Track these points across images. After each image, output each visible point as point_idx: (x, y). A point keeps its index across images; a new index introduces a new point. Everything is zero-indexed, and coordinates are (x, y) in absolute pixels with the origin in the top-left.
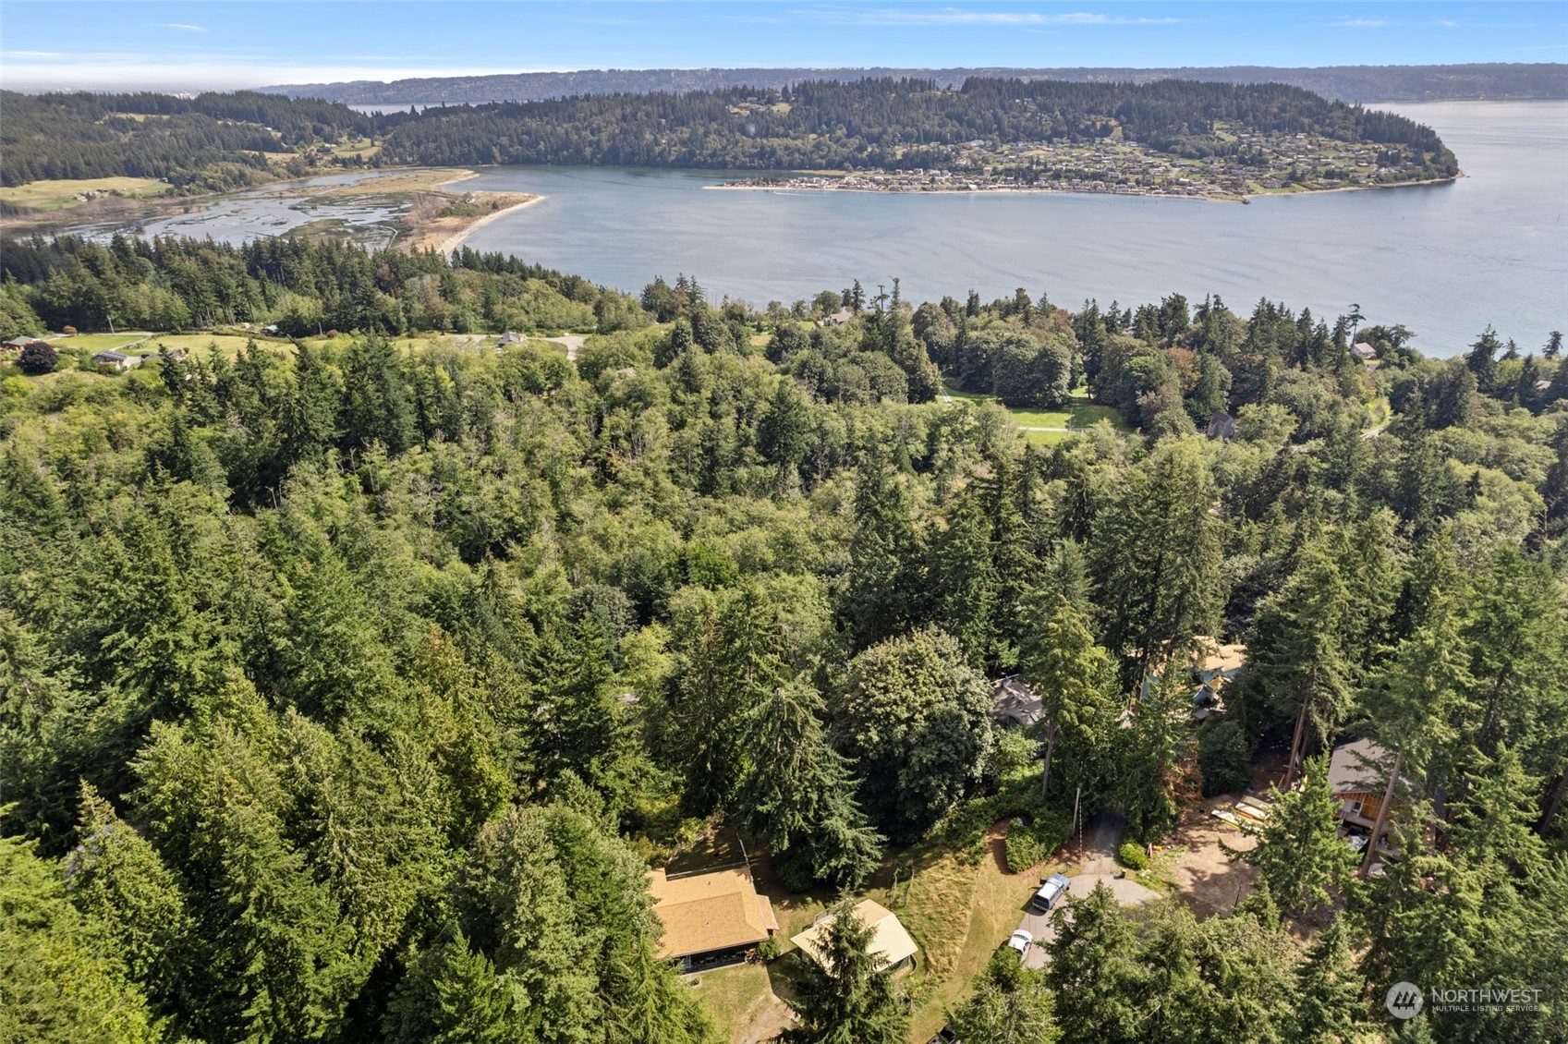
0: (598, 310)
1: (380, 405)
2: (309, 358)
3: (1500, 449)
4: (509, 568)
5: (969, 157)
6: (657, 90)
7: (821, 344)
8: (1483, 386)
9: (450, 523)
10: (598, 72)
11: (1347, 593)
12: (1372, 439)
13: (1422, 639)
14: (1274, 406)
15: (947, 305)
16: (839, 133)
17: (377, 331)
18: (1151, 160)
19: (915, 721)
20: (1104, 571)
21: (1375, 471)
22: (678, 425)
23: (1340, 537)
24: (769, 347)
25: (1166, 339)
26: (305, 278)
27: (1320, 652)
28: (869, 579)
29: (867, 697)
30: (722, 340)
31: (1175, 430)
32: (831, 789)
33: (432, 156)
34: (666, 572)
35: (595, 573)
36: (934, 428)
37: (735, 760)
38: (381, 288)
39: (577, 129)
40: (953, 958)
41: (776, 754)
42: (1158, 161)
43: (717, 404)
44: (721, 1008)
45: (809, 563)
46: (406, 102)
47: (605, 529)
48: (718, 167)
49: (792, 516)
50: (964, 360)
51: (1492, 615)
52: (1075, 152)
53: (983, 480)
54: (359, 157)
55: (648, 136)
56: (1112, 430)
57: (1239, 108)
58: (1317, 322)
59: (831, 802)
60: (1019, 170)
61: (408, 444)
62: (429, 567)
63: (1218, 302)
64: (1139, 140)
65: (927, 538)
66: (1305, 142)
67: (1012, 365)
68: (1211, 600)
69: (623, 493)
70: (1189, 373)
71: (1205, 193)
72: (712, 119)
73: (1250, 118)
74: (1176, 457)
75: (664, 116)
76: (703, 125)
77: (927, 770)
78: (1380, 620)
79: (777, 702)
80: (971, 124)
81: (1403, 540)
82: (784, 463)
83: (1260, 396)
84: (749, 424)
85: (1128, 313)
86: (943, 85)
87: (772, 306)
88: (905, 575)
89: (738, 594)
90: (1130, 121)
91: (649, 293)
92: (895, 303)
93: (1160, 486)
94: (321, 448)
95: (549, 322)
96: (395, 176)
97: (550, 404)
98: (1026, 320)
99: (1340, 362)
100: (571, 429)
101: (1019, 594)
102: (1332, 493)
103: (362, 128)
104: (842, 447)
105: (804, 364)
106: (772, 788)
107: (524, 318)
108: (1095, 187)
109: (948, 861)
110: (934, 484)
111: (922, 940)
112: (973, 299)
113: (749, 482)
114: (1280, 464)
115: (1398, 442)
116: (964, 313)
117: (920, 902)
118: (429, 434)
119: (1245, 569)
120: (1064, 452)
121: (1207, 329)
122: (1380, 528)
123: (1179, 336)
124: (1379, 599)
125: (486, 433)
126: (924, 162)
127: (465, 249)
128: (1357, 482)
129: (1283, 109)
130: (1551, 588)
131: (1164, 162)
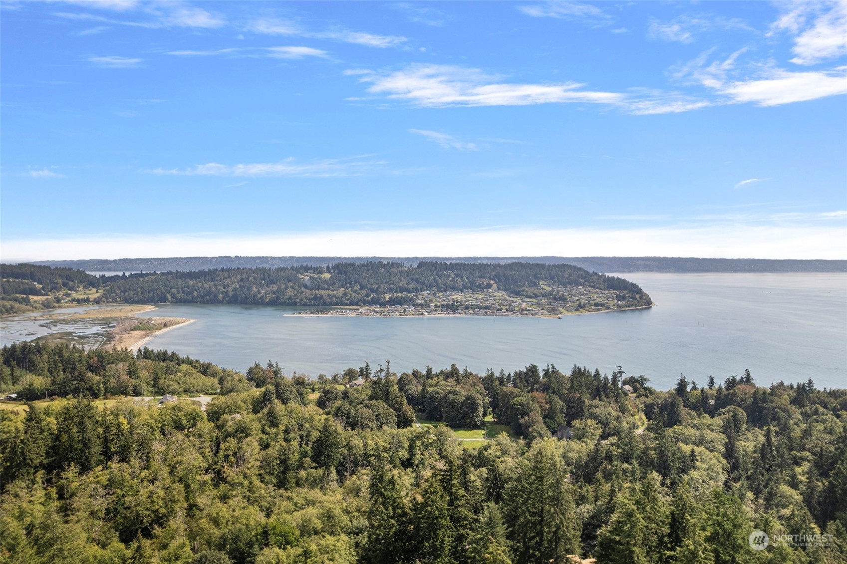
0: (221, 381)
1: (79, 441)
2: (36, 414)
3: (700, 436)
4: (152, 544)
5: (423, 299)
6: (261, 266)
7: (348, 397)
8: (686, 404)
9: (115, 516)
10: (229, 257)
11: (643, 522)
12: (640, 435)
13: (687, 546)
14: (589, 420)
15: (415, 374)
16: (356, 288)
17: (84, 396)
18: (512, 299)
20: (513, 520)
21: (645, 451)
22: (265, 446)
23: (634, 489)
24: (319, 400)
25: (530, 388)
26: (41, 365)
27: (636, 559)
28: (379, 535)
30: (292, 396)
31: (541, 436)
33: (131, 298)
34: (254, 539)
35: (209, 543)
36: (412, 442)
38: (91, 371)
39: (215, 285)
42: (515, 300)
43: (288, 433)
45: (343, 528)
46: (120, 270)
47: (217, 513)
48: (293, 304)
49: (332, 499)
50: (426, 403)
51: (718, 528)
52: (475, 296)
53: (441, 470)
54: (88, 298)
55: (255, 289)
56: (508, 438)
57: (550, 275)
58: (603, 376)
60: (448, 305)
61: (94, 465)
62: (96, 547)
63: (553, 368)
64: (505, 290)
65: (412, 507)
66: (583, 290)
67: (452, 405)
68: (573, 532)
69: (230, 490)
70: (545, 405)
71: (540, 314)
72: (289, 281)
73: (556, 279)
74: (543, 450)
75: (264, 279)
76: (285, 284)
78: (663, 536)
80: (423, 284)
81: (666, 489)
82: (327, 467)
83: (581, 415)
84: (307, 444)
85: (509, 375)
86: (408, 265)
87: (321, 377)
88: (400, 531)
89: (300, 550)
90: (500, 281)
91: (251, 371)
92: (388, 374)
93: (537, 468)
94: (32, 471)
95: (191, 389)
96: (108, 309)
97: (188, 437)
98: (457, 380)
99: (617, 396)
100: (200, 451)
101: (467, 538)
102: (625, 466)
103: (92, 283)
104: (361, 455)
105: (338, 409)
107: (177, 387)
108: (486, 313)
110: (414, 475)
112: (429, 371)
113: (307, 479)
114: (597, 451)
115: (652, 435)
116: (425, 378)
118: (109, 457)
119: (588, 512)
120: (484, 452)
121: (550, 382)
122: (653, 483)
123: (536, 386)
124: (661, 524)
125: (146, 456)
126: (400, 302)
127: (145, 348)
128: (637, 458)
129: (570, 275)
130: (742, 510)
131: (518, 300)
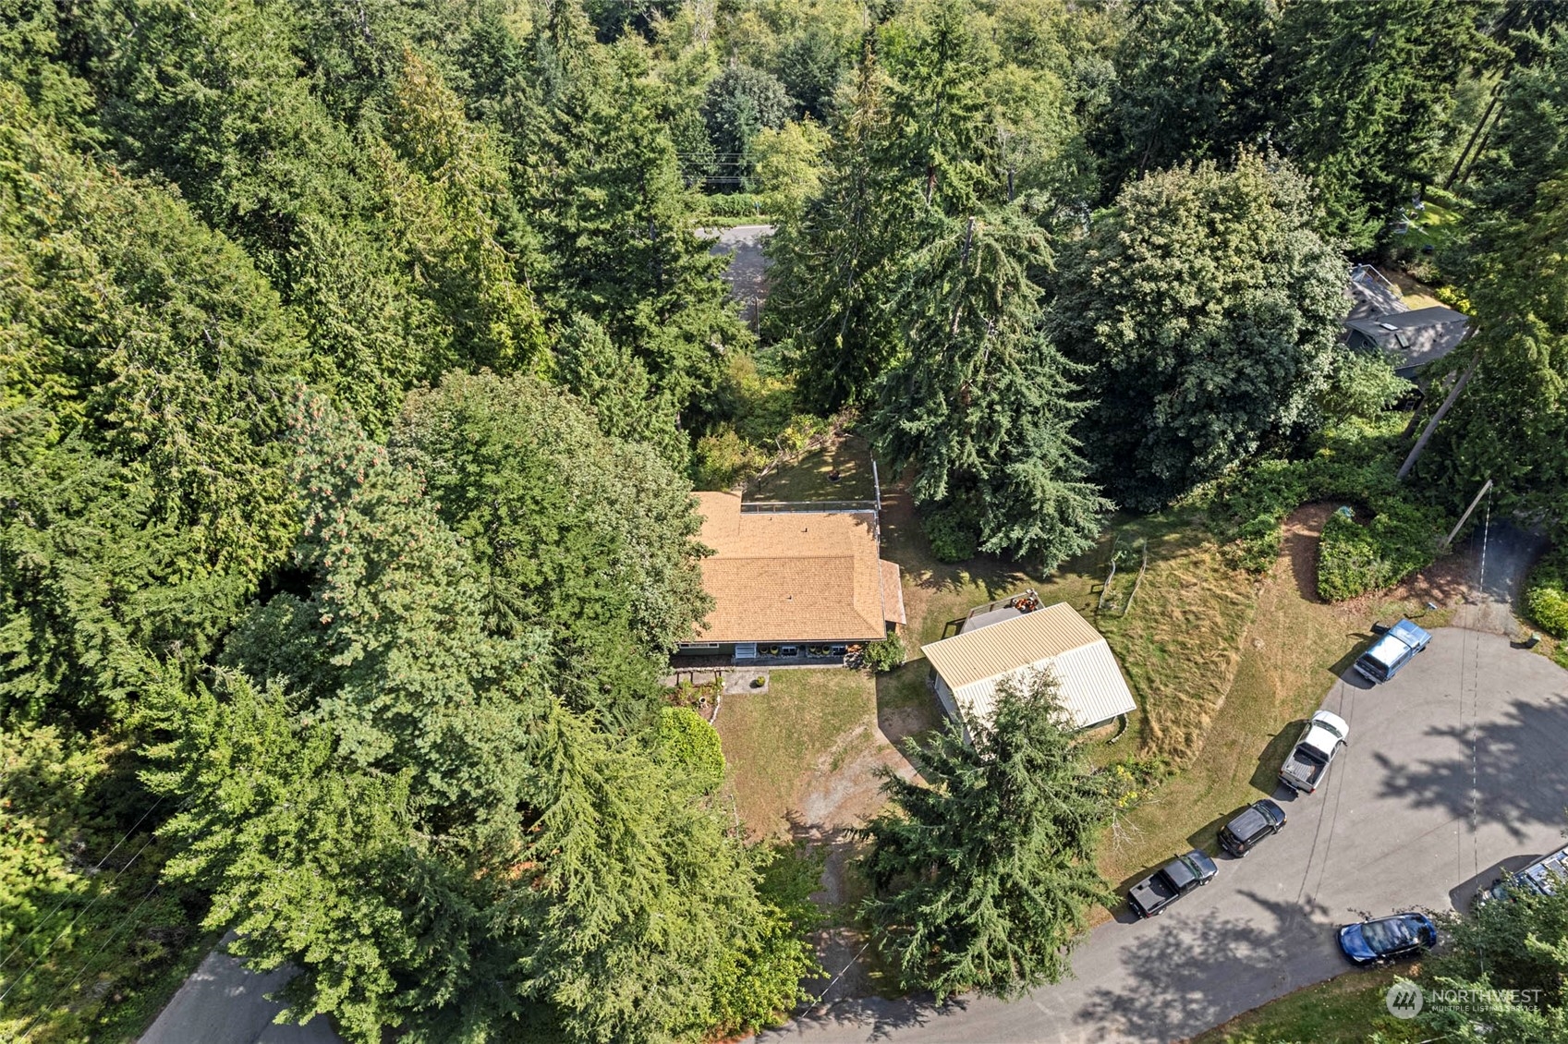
19: (1206, 314)
29: (1130, 260)
32: (1035, 411)
37: (884, 336)
40: (1195, 732)
41: (950, 336)
44: (789, 737)
59: (1031, 433)
77: (1208, 403)
79: (967, 242)
106: (933, 395)
109: (1209, 553)
111: (1143, 685)
117: (1147, 615)
